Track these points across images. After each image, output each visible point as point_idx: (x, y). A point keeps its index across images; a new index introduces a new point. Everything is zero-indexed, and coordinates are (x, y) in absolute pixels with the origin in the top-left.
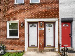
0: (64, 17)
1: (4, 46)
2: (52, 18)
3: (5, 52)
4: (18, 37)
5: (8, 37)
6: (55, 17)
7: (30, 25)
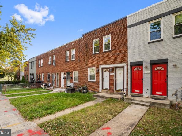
0: (132, 62)
1: (86, 87)
2: (121, 63)
3: (87, 91)
4: (95, 81)
5: (89, 80)
6: (124, 62)
7: (104, 70)
